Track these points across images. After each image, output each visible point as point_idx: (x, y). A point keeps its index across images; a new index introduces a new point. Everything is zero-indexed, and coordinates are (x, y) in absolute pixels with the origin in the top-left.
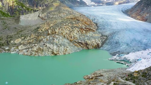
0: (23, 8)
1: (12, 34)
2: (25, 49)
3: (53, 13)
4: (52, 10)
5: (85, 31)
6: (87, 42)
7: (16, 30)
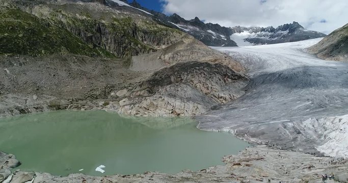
0: (137, 45)
1: (114, 83)
2: (128, 105)
3: (182, 53)
4: (181, 49)
5: (232, 79)
6: (234, 96)
7: (123, 77)
